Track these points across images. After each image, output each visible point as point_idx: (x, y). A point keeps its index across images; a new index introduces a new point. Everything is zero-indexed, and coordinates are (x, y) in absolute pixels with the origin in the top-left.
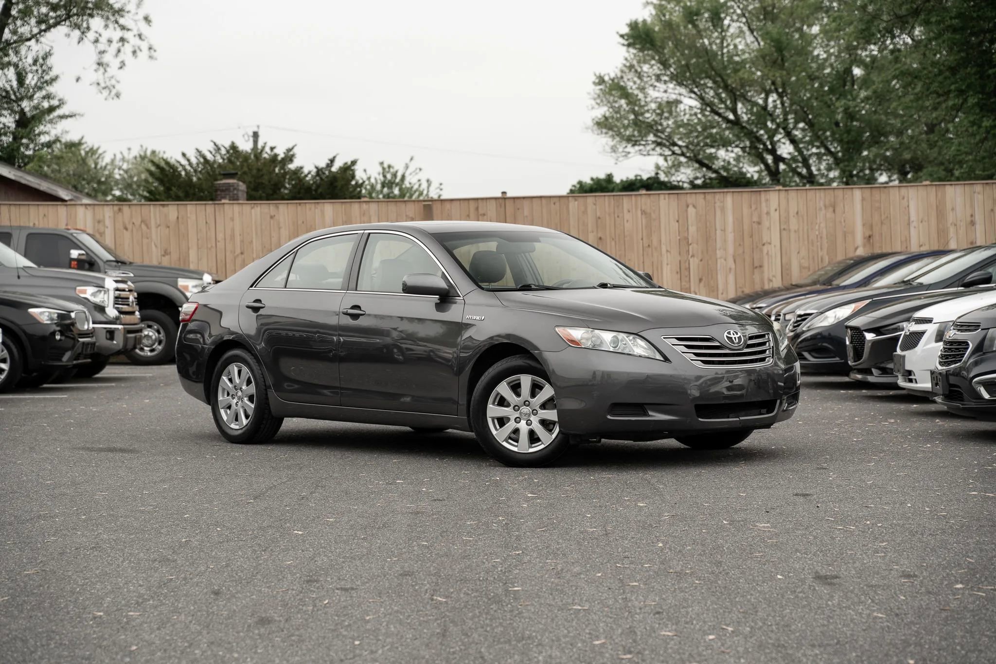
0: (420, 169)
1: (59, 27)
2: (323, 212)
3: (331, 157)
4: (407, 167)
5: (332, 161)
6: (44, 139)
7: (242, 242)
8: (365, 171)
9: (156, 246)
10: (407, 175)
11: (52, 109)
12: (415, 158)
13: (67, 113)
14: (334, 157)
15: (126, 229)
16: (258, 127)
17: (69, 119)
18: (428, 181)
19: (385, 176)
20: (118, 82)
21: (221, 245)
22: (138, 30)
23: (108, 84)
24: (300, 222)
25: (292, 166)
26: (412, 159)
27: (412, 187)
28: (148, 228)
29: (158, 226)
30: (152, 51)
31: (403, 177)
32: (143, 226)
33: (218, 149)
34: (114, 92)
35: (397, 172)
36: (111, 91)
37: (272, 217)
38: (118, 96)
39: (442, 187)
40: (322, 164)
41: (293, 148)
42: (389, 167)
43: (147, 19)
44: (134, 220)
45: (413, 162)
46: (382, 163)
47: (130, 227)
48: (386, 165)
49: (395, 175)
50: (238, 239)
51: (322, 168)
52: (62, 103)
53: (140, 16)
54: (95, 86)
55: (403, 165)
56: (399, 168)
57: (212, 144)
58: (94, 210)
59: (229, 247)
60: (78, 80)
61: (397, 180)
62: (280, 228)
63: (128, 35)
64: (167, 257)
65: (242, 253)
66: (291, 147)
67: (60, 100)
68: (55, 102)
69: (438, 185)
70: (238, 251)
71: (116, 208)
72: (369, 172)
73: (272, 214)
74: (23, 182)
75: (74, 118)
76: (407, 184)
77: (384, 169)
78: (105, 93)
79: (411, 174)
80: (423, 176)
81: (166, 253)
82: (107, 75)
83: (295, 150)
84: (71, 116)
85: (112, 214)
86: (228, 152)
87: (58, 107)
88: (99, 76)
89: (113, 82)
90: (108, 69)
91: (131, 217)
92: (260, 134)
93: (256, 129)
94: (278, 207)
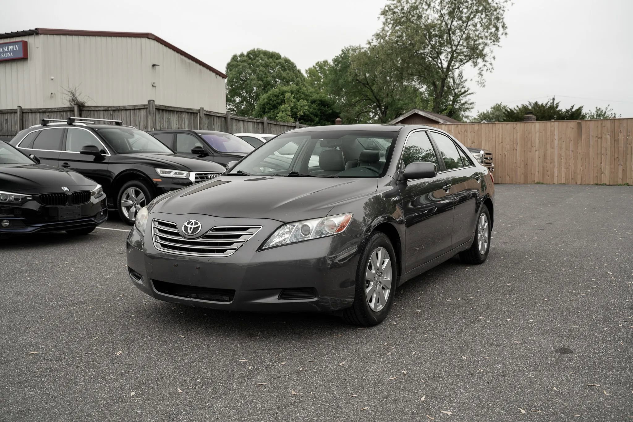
0: (612, 109)
1: (468, 63)
2: (535, 126)
3: (572, 105)
4: (607, 109)
5: (573, 107)
6: (462, 102)
7: (502, 138)
8: (590, 110)
9: (470, 140)
10: (607, 111)
11: (465, 92)
12: (610, 105)
13: (470, 93)
14: (574, 106)
15: (459, 133)
16: (555, 96)
17: (471, 95)
18: (614, 114)
19: (598, 112)
20: (485, 81)
21: (494, 139)
22: (491, 62)
23: (482, 82)
24: (525, 130)
25: (558, 109)
26: (609, 105)
27: (608, 116)
28: (467, 133)
29: (471, 132)
30: (493, 70)
31: (605, 112)
32: (465, 133)
33: (530, 104)
34: (483, 84)
35: (603, 110)
36: (482, 84)
37: (514, 128)
38: (484, 86)
39: (621, 116)
40: (569, 108)
41: (559, 103)
42: (600, 109)
43: (494, 58)
44: (462, 130)
45: (609, 107)
46: (597, 108)
47: (460, 132)
48: (598, 108)
49: (602, 112)
50: (501, 136)
51: (569, 110)
52: (469, 89)
53: (492, 57)
54: (477, 82)
55: (605, 108)
56: (603, 109)
57: (528, 102)
58: (448, 127)
59: (497, 140)
60: (471, 80)
61: (603, 114)
62: (517, 132)
63: (487, 64)
64: (473, 144)
65: (502, 142)
66: (558, 102)
67: (468, 88)
68: (466, 89)
69: (619, 115)
70: (500, 142)
71: (456, 126)
72: (591, 111)
73: (514, 127)
74: (427, 116)
75: (473, 95)
76: (606, 115)
77: (597, 109)
78: (480, 85)
79: (608, 111)
80: (613, 112)
81: (473, 142)
82: (482, 78)
83: (559, 104)
84: (472, 94)
85: (454, 128)
86: (534, 105)
87: (467, 91)
88: (479, 79)
89: (484, 81)
90: (483, 77)
91: (461, 129)
92: (555, 98)
93: (553, 97)
94: (517, 124)
